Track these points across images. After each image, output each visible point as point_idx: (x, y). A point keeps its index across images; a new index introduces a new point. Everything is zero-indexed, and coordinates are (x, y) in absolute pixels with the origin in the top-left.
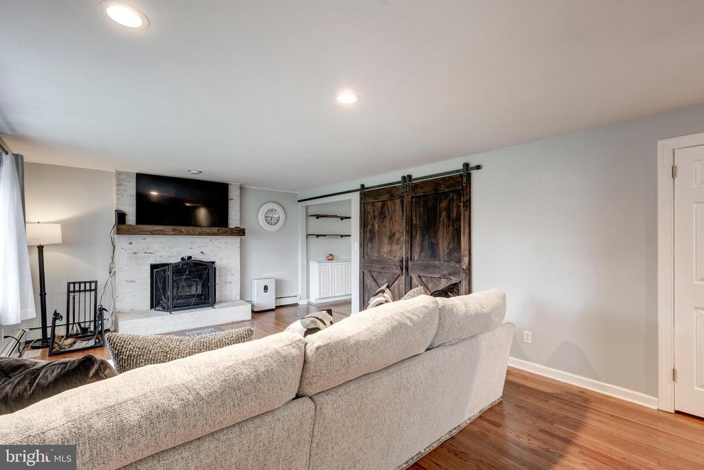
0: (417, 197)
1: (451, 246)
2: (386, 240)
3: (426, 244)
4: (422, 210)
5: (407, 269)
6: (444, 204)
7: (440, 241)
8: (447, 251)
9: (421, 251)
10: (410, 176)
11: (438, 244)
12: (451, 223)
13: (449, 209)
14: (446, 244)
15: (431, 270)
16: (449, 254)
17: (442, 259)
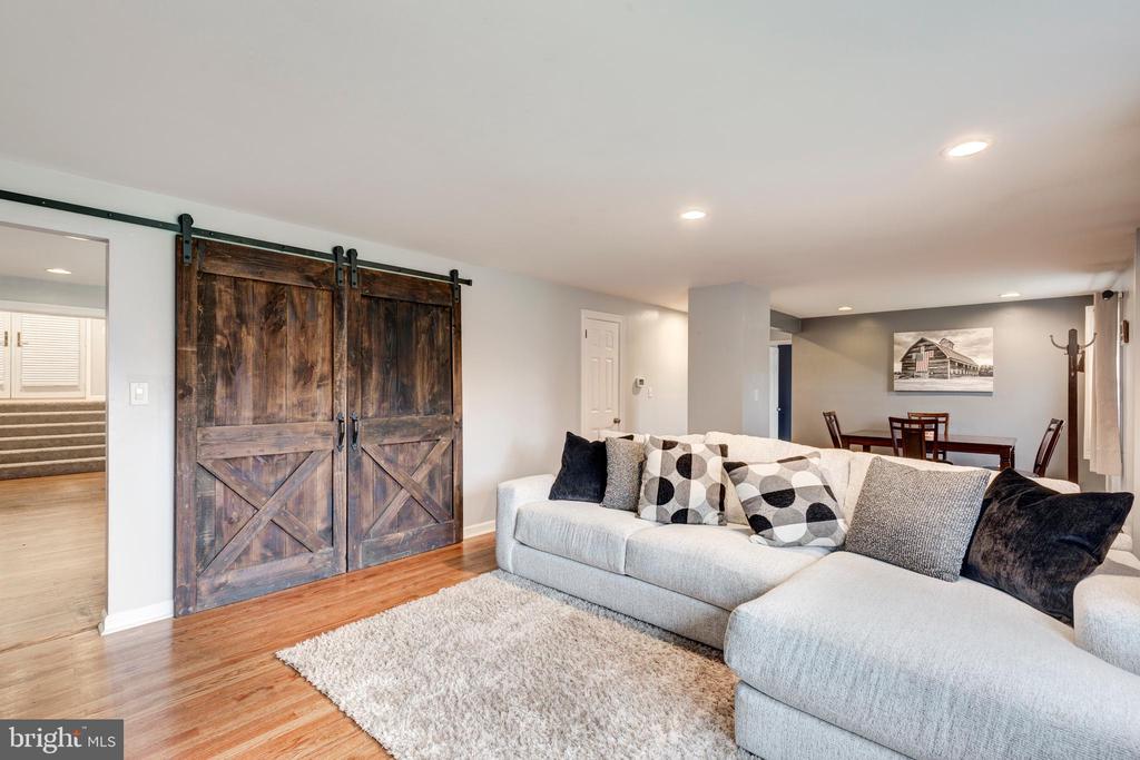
0: (370, 298)
1: (435, 390)
2: (288, 378)
3: (391, 387)
4: (382, 326)
5: (355, 436)
6: (424, 322)
7: (418, 383)
8: (428, 397)
9: (383, 399)
10: (352, 253)
11: (413, 386)
12: (435, 354)
13: (431, 332)
14: (427, 386)
15: (405, 431)
16: (433, 401)
17: (421, 411)
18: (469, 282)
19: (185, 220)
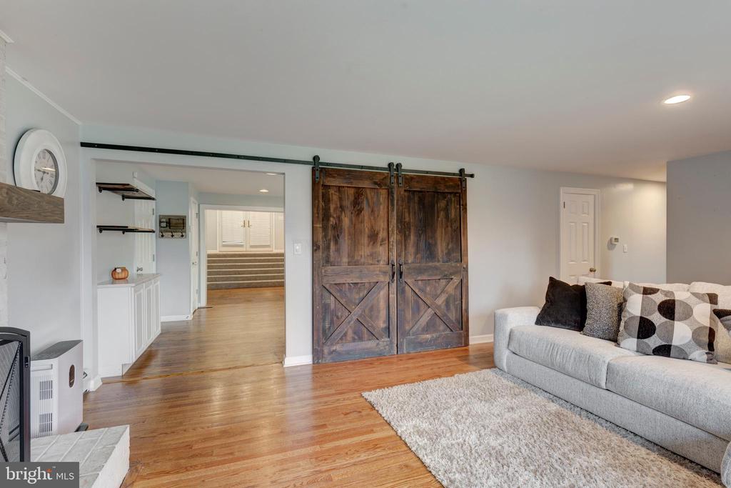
0: (410, 191)
1: (450, 246)
2: (365, 240)
3: (422, 244)
4: (416, 207)
5: (401, 274)
6: (442, 204)
7: (439, 242)
8: (445, 252)
9: (416, 253)
10: (399, 165)
11: (436, 244)
12: (449, 224)
13: (446, 210)
14: (444, 245)
15: (430, 272)
16: (448, 254)
17: (441, 260)
18: (472, 176)
19: (316, 158)
